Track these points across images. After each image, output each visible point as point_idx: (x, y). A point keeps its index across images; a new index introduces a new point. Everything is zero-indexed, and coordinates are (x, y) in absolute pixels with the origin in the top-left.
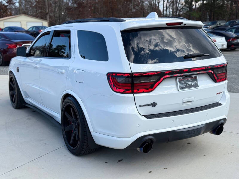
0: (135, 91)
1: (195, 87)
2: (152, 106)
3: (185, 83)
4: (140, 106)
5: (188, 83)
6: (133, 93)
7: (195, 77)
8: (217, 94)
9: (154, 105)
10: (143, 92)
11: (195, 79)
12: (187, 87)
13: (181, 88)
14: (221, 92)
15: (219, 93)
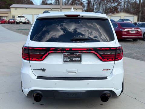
0: (31, 59)
1: (78, 62)
2: (43, 71)
3: (69, 58)
4: (34, 69)
5: (73, 59)
6: (29, 60)
7: (79, 55)
8: (104, 70)
9: (44, 70)
10: (35, 60)
11: (80, 56)
12: (71, 61)
13: (65, 62)
14: (109, 70)
15: (107, 70)
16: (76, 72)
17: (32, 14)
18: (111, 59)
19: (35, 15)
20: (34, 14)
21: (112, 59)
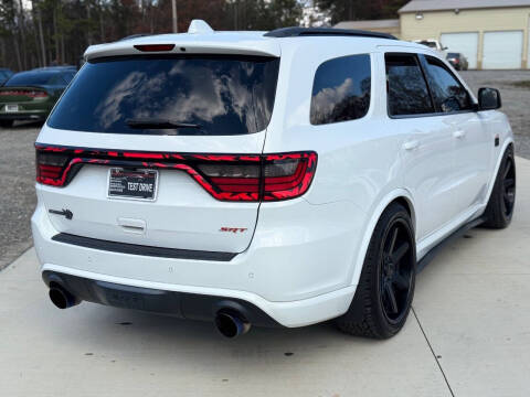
2: (67, 218)
3: (124, 183)
5: (132, 186)
7: (150, 174)
8: (224, 229)
11: (150, 180)
12: (127, 193)
13: (112, 193)
14: (242, 230)
15: (235, 230)
16: (142, 229)
17: (478, 32)
18: (244, 196)
19: (486, 35)
20: (485, 32)
21: (249, 194)
